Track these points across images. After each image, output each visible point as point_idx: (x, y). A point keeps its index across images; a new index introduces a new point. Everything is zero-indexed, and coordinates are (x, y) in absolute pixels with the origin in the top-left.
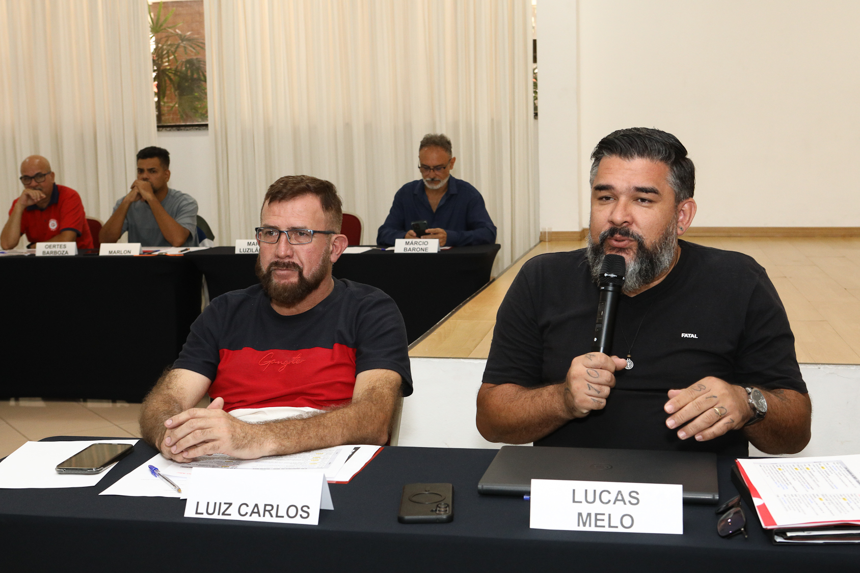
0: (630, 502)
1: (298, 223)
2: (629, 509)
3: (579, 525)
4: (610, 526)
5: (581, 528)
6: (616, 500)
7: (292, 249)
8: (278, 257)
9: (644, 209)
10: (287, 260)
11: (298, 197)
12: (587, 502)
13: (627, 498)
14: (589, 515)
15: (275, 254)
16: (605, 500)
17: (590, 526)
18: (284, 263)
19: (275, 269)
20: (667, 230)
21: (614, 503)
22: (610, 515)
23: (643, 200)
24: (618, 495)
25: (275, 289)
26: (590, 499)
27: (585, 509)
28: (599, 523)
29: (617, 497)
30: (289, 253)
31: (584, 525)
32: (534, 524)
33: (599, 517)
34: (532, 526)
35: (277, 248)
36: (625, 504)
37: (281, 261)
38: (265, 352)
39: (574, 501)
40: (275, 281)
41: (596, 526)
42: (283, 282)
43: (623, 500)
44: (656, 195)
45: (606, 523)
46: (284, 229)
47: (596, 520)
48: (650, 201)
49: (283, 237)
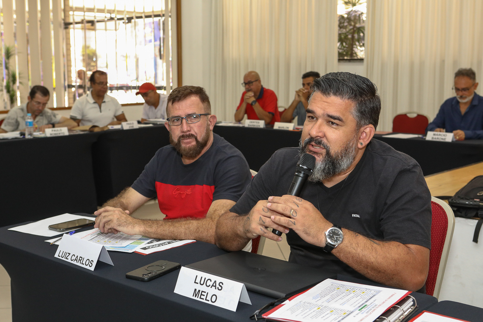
0: (218, 288)
2: (216, 292)
3: (193, 296)
4: (206, 300)
7: (190, 126)
8: (183, 132)
9: (333, 129)
10: (188, 133)
11: (187, 98)
12: (201, 284)
14: (199, 291)
16: (208, 285)
17: (198, 297)
18: (187, 135)
21: (211, 287)
22: (208, 293)
23: (333, 123)
24: (214, 283)
25: (184, 150)
27: (199, 287)
30: (189, 129)
33: (203, 293)
34: (174, 292)
35: (182, 127)
37: (185, 134)
38: (177, 186)
39: (195, 282)
41: (200, 298)
42: (188, 146)
43: (215, 286)
44: (341, 122)
45: (204, 297)
46: (184, 116)
47: (201, 295)
48: (337, 125)
49: (184, 121)
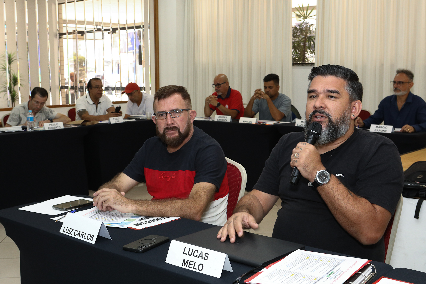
0: (204, 258)
1: (174, 108)
2: (203, 261)
3: (182, 265)
4: (194, 268)
5: (183, 267)
6: (199, 256)
7: (173, 120)
8: (168, 125)
9: (332, 101)
10: (172, 126)
13: (204, 256)
14: (188, 261)
15: (166, 124)
16: (195, 255)
17: (186, 266)
18: (171, 128)
19: (167, 131)
20: (344, 113)
22: (195, 262)
23: (332, 97)
24: (201, 254)
25: (168, 140)
26: (190, 254)
27: (187, 258)
28: (190, 266)
29: (200, 255)
30: (172, 122)
31: (184, 266)
32: (167, 261)
33: (191, 263)
34: (166, 262)
36: (202, 259)
37: (169, 127)
38: (163, 172)
39: (184, 253)
40: (168, 137)
42: (172, 136)
43: (202, 257)
44: (338, 94)
45: (192, 266)
46: (168, 112)
47: (190, 264)
48: (335, 98)
49: (168, 115)
